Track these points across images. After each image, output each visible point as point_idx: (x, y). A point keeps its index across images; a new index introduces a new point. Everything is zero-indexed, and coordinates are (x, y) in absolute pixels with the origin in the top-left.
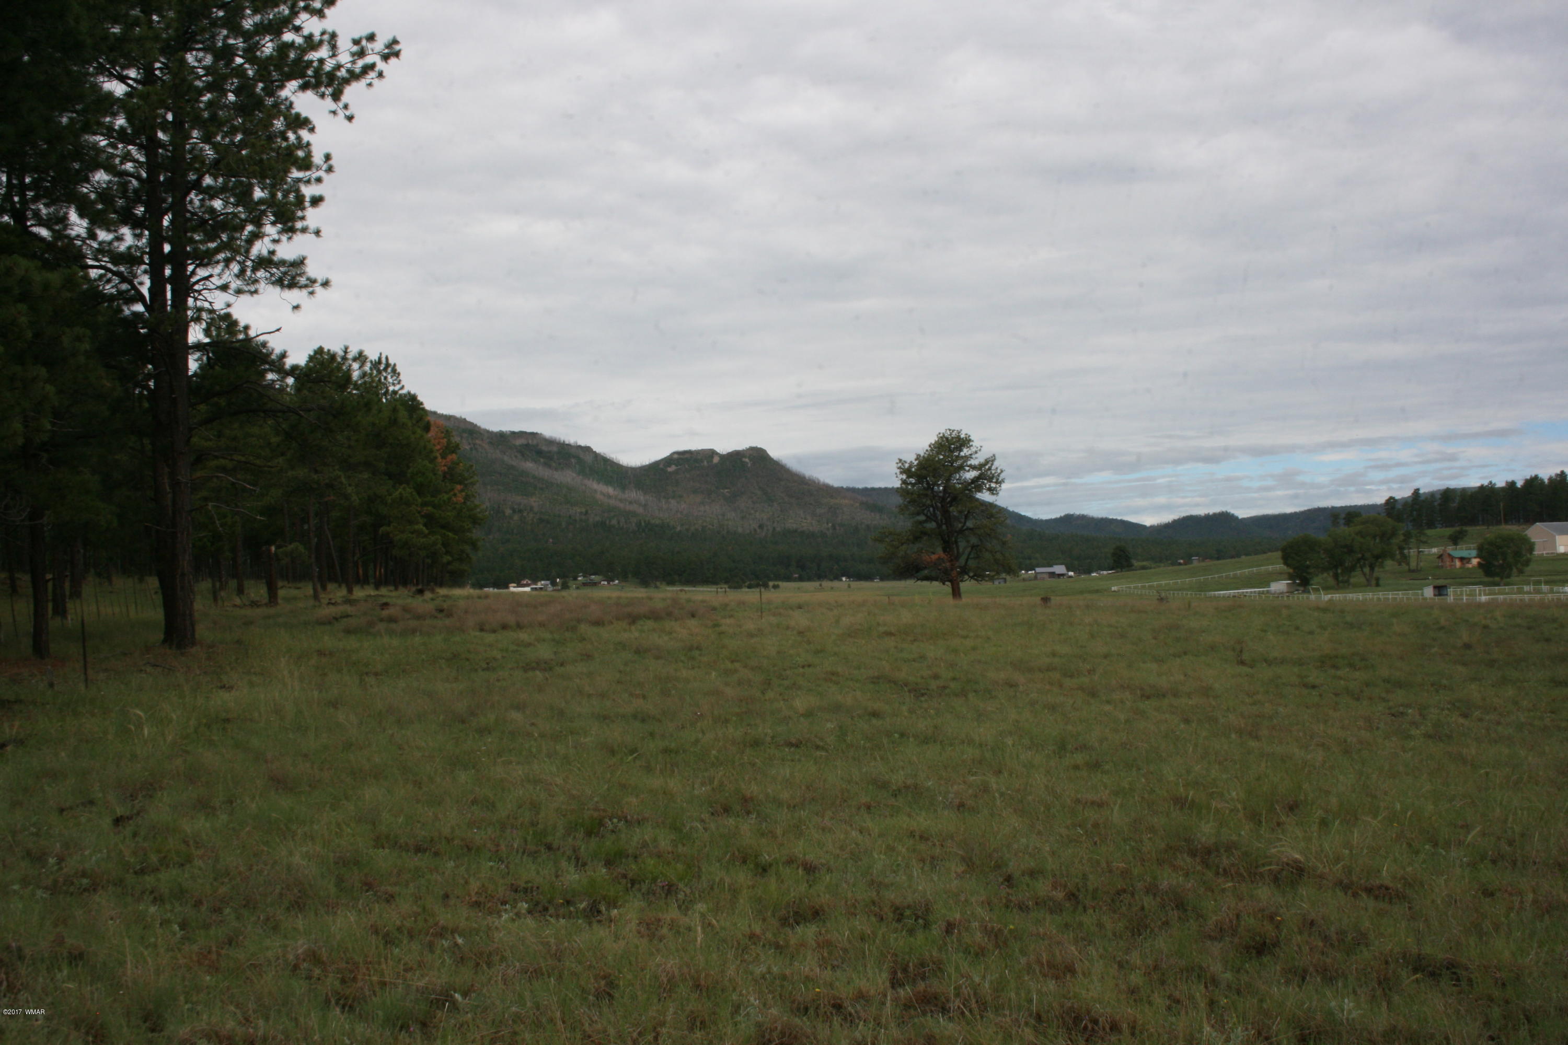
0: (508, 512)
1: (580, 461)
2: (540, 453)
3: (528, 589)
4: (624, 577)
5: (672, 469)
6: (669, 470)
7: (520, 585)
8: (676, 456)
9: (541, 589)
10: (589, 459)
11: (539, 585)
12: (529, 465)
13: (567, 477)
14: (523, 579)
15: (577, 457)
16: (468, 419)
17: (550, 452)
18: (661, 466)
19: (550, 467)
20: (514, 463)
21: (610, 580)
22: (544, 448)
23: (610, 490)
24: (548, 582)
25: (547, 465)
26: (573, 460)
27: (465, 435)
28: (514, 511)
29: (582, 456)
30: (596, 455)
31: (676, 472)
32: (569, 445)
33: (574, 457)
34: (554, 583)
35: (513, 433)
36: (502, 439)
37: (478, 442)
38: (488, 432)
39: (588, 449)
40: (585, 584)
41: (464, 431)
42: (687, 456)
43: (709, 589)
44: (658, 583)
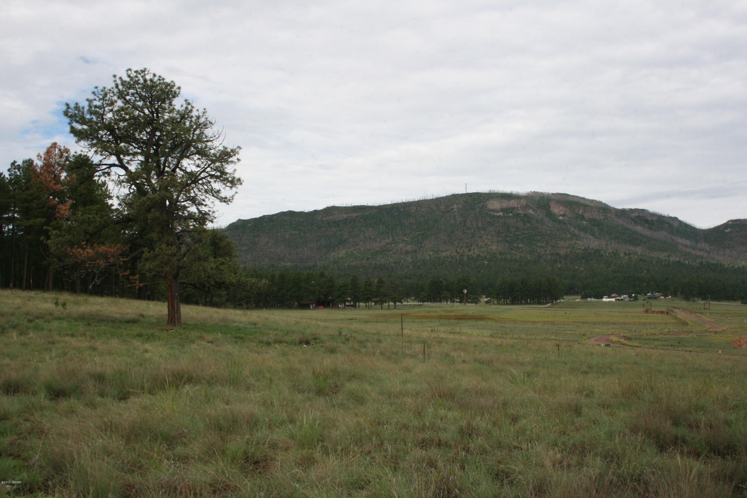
0: (622, 255)
1: (670, 226)
2: (646, 221)
3: (613, 300)
4: (675, 294)
5: (729, 230)
6: (726, 231)
7: (610, 297)
8: (731, 223)
9: (622, 299)
10: (676, 224)
11: (622, 297)
12: (639, 228)
13: (662, 235)
14: (613, 294)
15: (669, 224)
16: (603, 202)
17: (652, 221)
18: (721, 229)
19: (651, 229)
20: (630, 227)
21: (666, 296)
22: (649, 218)
23: (688, 242)
24: (627, 296)
25: (650, 228)
26: (666, 225)
27: (601, 211)
28: (625, 254)
29: (672, 222)
30: (681, 223)
31: (731, 232)
32: (664, 216)
33: (667, 223)
34: (630, 297)
35: (631, 210)
36: (623, 213)
37: (608, 215)
38: (615, 209)
39: (675, 219)
40: (649, 298)
41: (601, 208)
42: (737, 223)
43: (728, 304)
44: (696, 299)
